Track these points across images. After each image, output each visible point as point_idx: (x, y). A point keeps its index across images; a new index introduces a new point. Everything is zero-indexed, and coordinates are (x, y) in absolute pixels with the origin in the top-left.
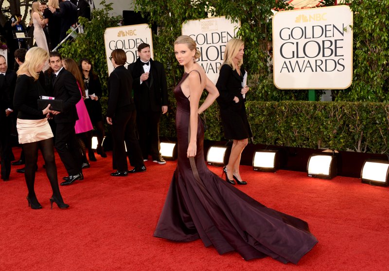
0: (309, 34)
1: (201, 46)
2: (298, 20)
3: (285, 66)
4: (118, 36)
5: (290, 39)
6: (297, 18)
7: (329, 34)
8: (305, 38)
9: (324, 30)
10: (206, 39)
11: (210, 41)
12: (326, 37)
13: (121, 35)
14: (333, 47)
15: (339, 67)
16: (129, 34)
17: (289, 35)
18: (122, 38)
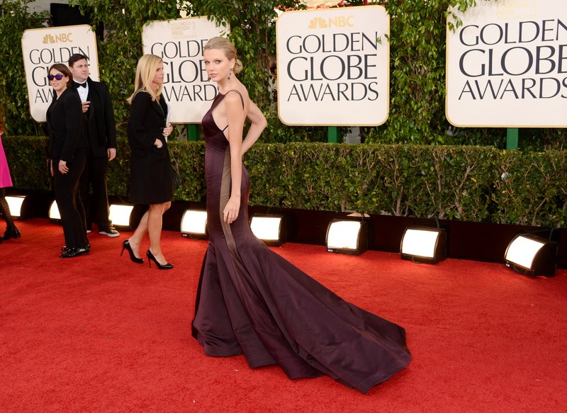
0: (329, 45)
1: (172, 60)
2: (313, 24)
3: (294, 92)
4: (44, 42)
5: (301, 52)
6: (312, 22)
7: (356, 46)
8: (324, 51)
9: (350, 41)
10: (178, 49)
11: (184, 52)
12: (352, 50)
13: (49, 42)
14: (362, 66)
15: (371, 95)
16: (60, 40)
17: (301, 47)
18: (50, 46)
